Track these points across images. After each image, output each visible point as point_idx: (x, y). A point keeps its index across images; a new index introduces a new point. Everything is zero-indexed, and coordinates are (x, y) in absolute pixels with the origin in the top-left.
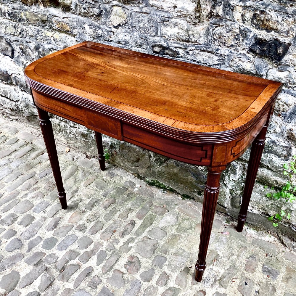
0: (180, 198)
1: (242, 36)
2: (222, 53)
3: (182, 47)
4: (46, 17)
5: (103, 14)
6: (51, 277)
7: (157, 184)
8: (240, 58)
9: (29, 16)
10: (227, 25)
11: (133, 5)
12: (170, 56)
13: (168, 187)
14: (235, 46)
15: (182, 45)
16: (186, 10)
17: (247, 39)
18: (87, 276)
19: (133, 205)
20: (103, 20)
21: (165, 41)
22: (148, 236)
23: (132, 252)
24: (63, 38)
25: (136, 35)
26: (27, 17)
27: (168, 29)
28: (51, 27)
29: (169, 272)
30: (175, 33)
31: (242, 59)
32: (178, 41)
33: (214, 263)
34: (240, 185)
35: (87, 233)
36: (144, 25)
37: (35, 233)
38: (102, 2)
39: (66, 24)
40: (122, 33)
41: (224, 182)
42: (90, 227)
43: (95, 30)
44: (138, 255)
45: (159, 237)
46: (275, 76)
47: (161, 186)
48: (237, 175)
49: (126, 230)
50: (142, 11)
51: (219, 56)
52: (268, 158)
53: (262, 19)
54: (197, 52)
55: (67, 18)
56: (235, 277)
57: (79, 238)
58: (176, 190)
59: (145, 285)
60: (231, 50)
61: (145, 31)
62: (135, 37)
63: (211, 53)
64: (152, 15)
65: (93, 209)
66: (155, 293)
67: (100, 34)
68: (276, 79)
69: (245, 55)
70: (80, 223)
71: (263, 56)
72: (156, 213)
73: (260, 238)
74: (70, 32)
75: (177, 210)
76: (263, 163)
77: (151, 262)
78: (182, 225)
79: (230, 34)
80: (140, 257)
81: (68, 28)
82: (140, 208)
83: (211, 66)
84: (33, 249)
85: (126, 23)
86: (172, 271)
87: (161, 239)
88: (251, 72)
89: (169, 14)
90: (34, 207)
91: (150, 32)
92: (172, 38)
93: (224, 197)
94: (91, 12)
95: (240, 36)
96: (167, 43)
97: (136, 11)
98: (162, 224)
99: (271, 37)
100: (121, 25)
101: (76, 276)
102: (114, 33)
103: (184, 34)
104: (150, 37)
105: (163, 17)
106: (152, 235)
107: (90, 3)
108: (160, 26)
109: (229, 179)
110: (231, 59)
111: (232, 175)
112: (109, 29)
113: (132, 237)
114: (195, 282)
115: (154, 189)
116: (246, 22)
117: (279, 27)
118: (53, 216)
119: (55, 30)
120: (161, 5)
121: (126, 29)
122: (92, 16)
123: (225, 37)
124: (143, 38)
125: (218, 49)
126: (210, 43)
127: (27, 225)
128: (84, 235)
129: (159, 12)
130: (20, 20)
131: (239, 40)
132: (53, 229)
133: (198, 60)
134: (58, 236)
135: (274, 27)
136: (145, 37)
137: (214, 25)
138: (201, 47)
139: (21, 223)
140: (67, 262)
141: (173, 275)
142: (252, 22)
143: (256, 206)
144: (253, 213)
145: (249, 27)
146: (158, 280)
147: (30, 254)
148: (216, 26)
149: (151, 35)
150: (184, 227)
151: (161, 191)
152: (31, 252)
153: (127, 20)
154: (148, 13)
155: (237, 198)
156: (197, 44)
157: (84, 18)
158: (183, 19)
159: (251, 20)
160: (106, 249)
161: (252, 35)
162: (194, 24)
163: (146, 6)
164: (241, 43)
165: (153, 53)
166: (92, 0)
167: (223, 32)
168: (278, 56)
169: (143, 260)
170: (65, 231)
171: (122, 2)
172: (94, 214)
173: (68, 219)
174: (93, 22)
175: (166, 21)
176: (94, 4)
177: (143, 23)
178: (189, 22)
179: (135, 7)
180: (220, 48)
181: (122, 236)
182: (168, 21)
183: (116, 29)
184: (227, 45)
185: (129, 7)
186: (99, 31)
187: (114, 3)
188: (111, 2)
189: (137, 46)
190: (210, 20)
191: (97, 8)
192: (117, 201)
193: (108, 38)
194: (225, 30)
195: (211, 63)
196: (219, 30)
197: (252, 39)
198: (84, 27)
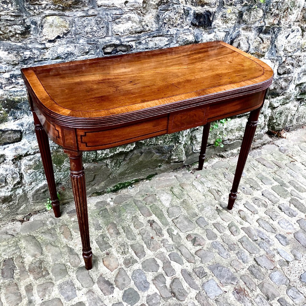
0: (148, 181)
2: (172, 33)
3: (134, 39)
5: (32, 29)
7: (121, 186)
8: (185, 33)
10: (174, 8)
11: (74, 10)
12: (123, 52)
13: (133, 180)
14: (181, 24)
15: (134, 37)
16: (138, 3)
17: (189, 16)
18: (190, 276)
19: (131, 213)
20: (32, 37)
21: (117, 39)
22: (173, 218)
23: (183, 235)
25: (82, 42)
27: (120, 25)
30: (129, 28)
31: (187, 34)
32: (131, 35)
34: (189, 137)
35: (140, 260)
36: (92, 29)
38: (28, 15)
40: (61, 46)
42: (134, 254)
43: (18, 53)
44: (188, 233)
45: (179, 212)
46: (207, 39)
47: (126, 185)
49: (157, 229)
50: (87, 14)
51: (169, 37)
54: (149, 39)
57: (141, 268)
58: (140, 178)
59: (219, 239)
60: (178, 28)
61: (93, 35)
62: (80, 45)
63: (162, 36)
64: (101, 16)
65: (111, 244)
67: (27, 56)
68: (209, 40)
69: (188, 29)
70: (121, 261)
71: (199, 26)
72: (151, 202)
73: (212, 164)
77: (199, 228)
78: (177, 193)
79: (177, 16)
80: (191, 232)
82: (138, 210)
83: (162, 47)
85: (68, 32)
86: (215, 219)
87: (181, 212)
88: (192, 42)
89: (120, 11)
90: (62, 298)
91: (100, 34)
92: (125, 34)
93: (182, 154)
94: (10, 31)
95: (184, 15)
96: (120, 40)
97: (80, 15)
98: (166, 204)
99: (205, 10)
100: (61, 36)
101: (185, 285)
102: (48, 49)
103: (138, 26)
104: (100, 40)
105: (114, 14)
106: (175, 215)
107: (7, 20)
108: (111, 25)
109: (183, 137)
110: (179, 36)
112: (40, 47)
113: (166, 229)
114: (230, 211)
115: (124, 192)
116: (187, 2)
117: (210, 1)
118: (93, 283)
120: (113, 3)
121: (68, 39)
122: (12, 36)
123: (173, 19)
124: (92, 43)
126: (161, 28)
128: (141, 263)
129: (108, 11)
131: (183, 19)
132: (113, 288)
133: (150, 47)
134: (126, 285)
135: (207, 2)
136: (94, 41)
137: (163, 11)
138: (154, 33)
141: (218, 220)
142: (192, 1)
145: (189, 6)
146: (218, 230)
148: (165, 11)
149: (101, 37)
151: (130, 188)
153: (69, 29)
154: (96, 15)
155: (189, 148)
158: (135, 12)
160: (170, 251)
161: (192, 12)
162: (143, 14)
163: (93, 8)
164: (185, 21)
165: (103, 55)
166: (11, 16)
167: (172, 15)
168: (210, 23)
169: (196, 231)
170: (124, 277)
171: (60, 10)
172: (119, 246)
173: (108, 271)
174: (14, 43)
175: (118, 18)
176: (13, 20)
177: (90, 28)
178: (139, 14)
179: (78, 12)
180: (170, 30)
181: (161, 235)
182: (120, 18)
183: (53, 43)
184: (175, 25)
185: (69, 13)
186: (25, 53)
187: (47, 12)
188: (42, 12)
189: (83, 54)
190: (159, 7)
191: (19, 25)
192: (115, 222)
193: (41, 57)
194: (173, 13)
195: (162, 45)
196: (167, 14)
197: (192, 15)
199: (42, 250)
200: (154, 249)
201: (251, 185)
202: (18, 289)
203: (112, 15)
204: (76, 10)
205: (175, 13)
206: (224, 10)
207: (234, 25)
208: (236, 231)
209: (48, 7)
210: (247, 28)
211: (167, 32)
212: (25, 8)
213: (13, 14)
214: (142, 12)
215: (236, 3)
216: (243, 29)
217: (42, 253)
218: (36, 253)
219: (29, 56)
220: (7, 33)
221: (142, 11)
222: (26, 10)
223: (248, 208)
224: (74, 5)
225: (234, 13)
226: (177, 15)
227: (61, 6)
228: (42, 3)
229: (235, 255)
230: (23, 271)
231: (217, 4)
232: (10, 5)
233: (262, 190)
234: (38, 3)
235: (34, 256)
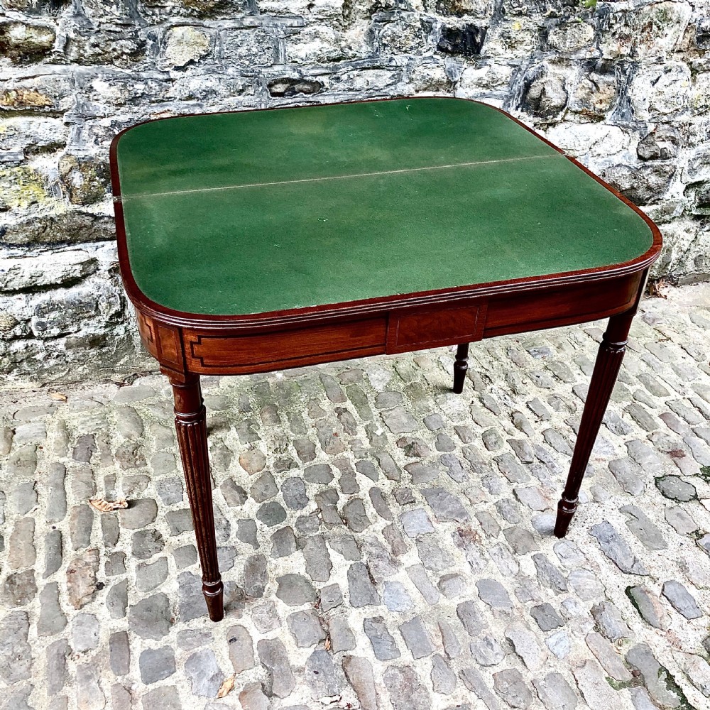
1: (424, 30)
2: (399, 64)
3: (327, 71)
5: (149, 47)
6: (343, 538)
8: (426, 65)
10: (402, 19)
11: (219, 18)
12: (306, 94)
14: (416, 48)
15: (326, 68)
16: (333, 8)
17: (433, 33)
18: (384, 499)
19: (309, 393)
20: (148, 60)
21: (295, 70)
22: (383, 409)
23: (392, 438)
24: (23, 126)
25: (232, 73)
27: (300, 46)
29: (460, 423)
30: (315, 51)
31: (429, 66)
32: (320, 64)
35: (304, 464)
38: (142, 24)
39: (36, 90)
40: (196, 77)
42: (295, 454)
43: (125, 86)
44: (403, 435)
45: (398, 401)
46: (473, 77)
49: (348, 423)
50: (242, 24)
51: (393, 70)
54: (356, 72)
55: (34, 77)
56: (521, 379)
57: (302, 476)
59: (457, 452)
60: (410, 55)
61: (252, 62)
62: (229, 77)
63: (380, 69)
64: (266, 29)
65: (260, 435)
67: (139, 91)
69: (432, 57)
70: (271, 461)
71: (456, 53)
72: (351, 382)
74: (50, 106)
77: (426, 430)
78: (403, 372)
79: (407, 32)
80: (409, 435)
81: (42, 100)
82: (322, 390)
83: (382, 89)
84: (260, 539)
85: (208, 55)
86: (461, 420)
88: (441, 81)
89: (300, 21)
90: (158, 499)
91: (264, 59)
92: (309, 61)
94: (114, 50)
95: (422, 31)
96: (300, 72)
97: (229, 27)
98: (377, 387)
99: (464, 23)
100: (196, 60)
101: (371, 510)
102: (174, 81)
103: (333, 48)
104: (263, 70)
105: (289, 27)
106: (387, 405)
107: (110, 31)
108: (284, 44)
110: (412, 70)
112: (161, 77)
113: (365, 424)
116: (428, 8)
117: (473, 7)
118: (215, 486)
120: (285, 7)
121: (207, 67)
122: (117, 58)
123: (400, 37)
124: (249, 74)
126: (378, 54)
128: (304, 468)
129: (279, 20)
131: (421, 38)
132: (246, 497)
133: (357, 88)
134: (268, 497)
135: (468, 8)
136: (252, 71)
137: (381, 23)
138: (364, 62)
139: (177, 531)
140: (336, 509)
141: (468, 423)
142: (438, 7)
145: (433, 15)
146: (461, 439)
147: (267, 546)
149: (265, 65)
150: (408, 372)
152: (262, 544)
154: (255, 27)
156: (356, 59)
157: (89, 67)
158: (327, 23)
159: (436, 4)
160: (360, 458)
161: (439, 26)
162: (343, 28)
163: (251, 14)
164: (425, 42)
165: (271, 97)
166: (117, 24)
167: (398, 29)
168: (477, 48)
169: (418, 435)
170: (268, 484)
171: (195, 16)
172: (273, 439)
173: (244, 473)
174: (119, 70)
175: (295, 33)
176: (119, 32)
177: (245, 48)
178: (335, 27)
179: (225, 20)
180: (394, 57)
181: (352, 432)
182: (300, 33)
183: (182, 72)
184: (404, 49)
185: (211, 22)
186: (137, 86)
187: (174, 20)
188: (166, 19)
189: (234, 93)
190: (373, 16)
191: (129, 39)
192: (277, 404)
193: (161, 95)
194: (399, 27)
195: (381, 85)
196: (388, 29)
197: (439, 31)
198: (91, 87)
199: (143, 430)
200: (333, 451)
201: (556, 373)
202: (93, 478)
203: (284, 28)
204: (222, 17)
205: (405, 27)
206: (505, 25)
207: (530, 53)
208: (496, 443)
209: (175, 11)
210: (561, 60)
211: (390, 61)
212: (138, 13)
213: (119, 22)
214: (340, 24)
215: (530, 12)
216: (553, 62)
217: (141, 435)
218: (133, 432)
219: (142, 92)
220: (109, 53)
221: (342, 22)
222: (140, 15)
223: (533, 409)
224: (219, 8)
225: (528, 30)
226: (408, 30)
227: (197, 9)
228: (166, 5)
229: (479, 480)
230: (106, 455)
231: (489, 12)
232: (114, 7)
233: (576, 384)
234: (159, 5)
235: (129, 437)
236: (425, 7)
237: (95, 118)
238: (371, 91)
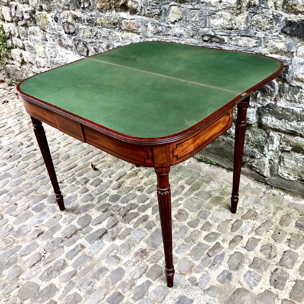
0: (225, 171)
1: (275, 20)
2: (259, 37)
4: (117, 20)
5: (163, 13)
6: (116, 220)
7: (205, 160)
8: (274, 39)
9: (103, 21)
10: (263, 13)
11: (187, 4)
12: (216, 43)
13: (215, 162)
14: (270, 29)
15: (226, 33)
16: (229, 3)
17: (279, 22)
18: (144, 221)
19: (183, 175)
20: (162, 18)
22: (195, 197)
23: (181, 207)
24: (130, 36)
25: (189, 28)
26: (102, 22)
27: (215, 20)
28: (120, 28)
29: (212, 222)
30: (221, 24)
31: (276, 40)
32: (223, 30)
33: (252, 218)
34: (277, 155)
35: (145, 193)
36: (196, 19)
37: (103, 191)
38: (162, 3)
39: (133, 24)
40: (177, 28)
41: (264, 153)
42: (147, 188)
43: (156, 27)
44: (186, 209)
45: (205, 198)
47: (208, 161)
48: (275, 144)
49: (177, 192)
50: (194, 7)
51: (257, 39)
52: (301, 126)
53: (291, 4)
54: (239, 37)
55: (134, 19)
56: (270, 228)
57: (138, 195)
58: (221, 164)
59: (192, 229)
60: (266, 33)
61: (196, 24)
62: (188, 30)
63: (250, 37)
64: (202, 10)
65: (149, 176)
66: (200, 235)
67: (160, 30)
69: (278, 36)
70: (139, 185)
71: (292, 35)
72: (203, 181)
73: (296, 202)
75: (222, 180)
76: (297, 131)
77: (197, 214)
79: (265, 20)
80: (188, 211)
81: (134, 28)
82: (189, 177)
83: (251, 48)
84: (101, 202)
85: (181, 19)
86: (215, 221)
87: (206, 199)
88: (283, 51)
89: (216, 8)
90: (102, 174)
91: (201, 24)
92: (218, 28)
93: (264, 167)
94: (153, 12)
95: (273, 20)
96: (214, 32)
97: (190, 8)
98: (208, 189)
99: (299, 18)
100: (177, 21)
101: (135, 220)
102: (171, 28)
103: (228, 23)
104: (200, 29)
105: (211, 11)
106: (199, 196)
107: (153, 5)
108: (209, 18)
109: (268, 149)
110: (267, 41)
111: (270, 145)
112: (167, 25)
113: (181, 197)
115: (202, 164)
116: (278, 8)
118: (117, 180)
119: (124, 30)
120: (209, 1)
121: (181, 24)
122: (154, 15)
123: (261, 22)
124: (195, 30)
125: (255, 33)
126: (249, 29)
127: (97, 186)
128: (142, 194)
129: (208, 7)
130: (96, 25)
131: (272, 24)
132: (117, 189)
133: (240, 44)
134: (121, 193)
135: (301, 10)
136: (196, 29)
137: (252, 14)
138: (243, 33)
139: (92, 184)
140: (128, 211)
141: (215, 224)
142: (283, 8)
143: (292, 173)
144: (290, 180)
145: (280, 12)
146: (202, 227)
147: (99, 205)
148: (254, 14)
149: (201, 27)
150: (227, 192)
151: (208, 165)
152: (100, 203)
153: (182, 16)
154: (199, 9)
155: (275, 167)
156: (238, 30)
157: (147, 18)
158: (228, 11)
159: (282, 6)
161: (283, 19)
162: (236, 14)
163: (197, 3)
164: (275, 27)
165: (203, 42)
166: (155, 3)
169: (191, 213)
171: (178, 2)
172: (150, 180)
173: (129, 183)
174: (155, 20)
175: (213, 14)
176: (156, 6)
178: (232, 13)
179: (189, 5)
180: (258, 32)
182: (215, 14)
183: (173, 25)
184: (263, 29)
185: (183, 5)
186: (159, 28)
187: (172, 3)
188: (169, 2)
189: (190, 37)
190: (248, 9)
191: (158, 9)
193: (166, 32)
194: (261, 17)
195: (251, 46)
196: (256, 17)
197: (283, 22)
198: (147, 26)
201: (292, 239)
203: (209, 11)
221: (236, 11)
236: (276, 7)
237: (148, 37)
238: (246, 48)
